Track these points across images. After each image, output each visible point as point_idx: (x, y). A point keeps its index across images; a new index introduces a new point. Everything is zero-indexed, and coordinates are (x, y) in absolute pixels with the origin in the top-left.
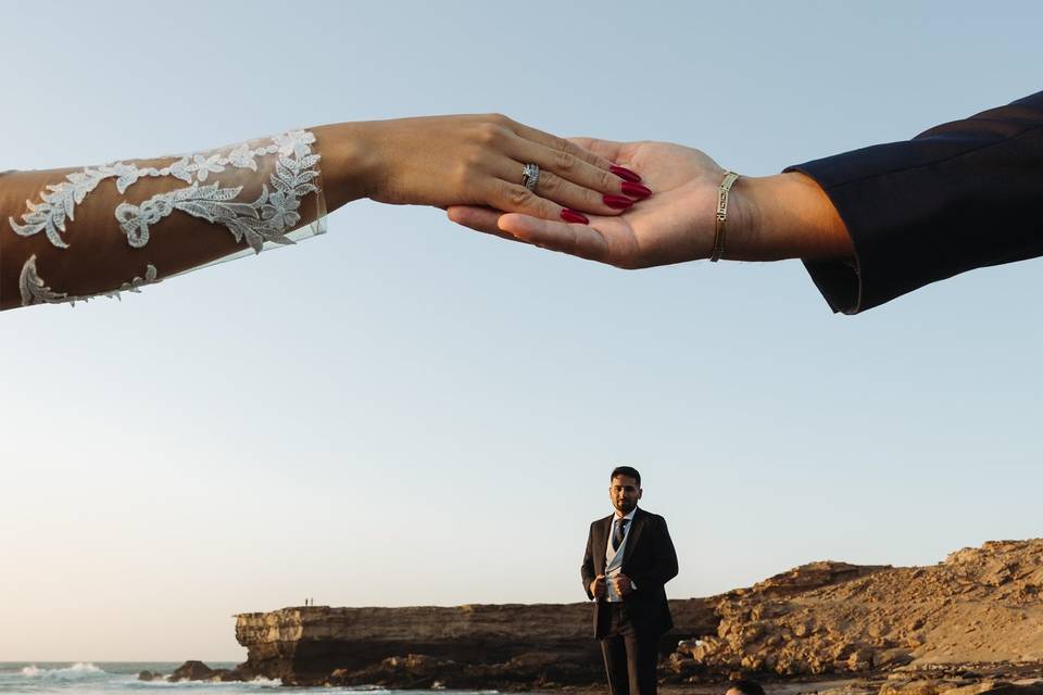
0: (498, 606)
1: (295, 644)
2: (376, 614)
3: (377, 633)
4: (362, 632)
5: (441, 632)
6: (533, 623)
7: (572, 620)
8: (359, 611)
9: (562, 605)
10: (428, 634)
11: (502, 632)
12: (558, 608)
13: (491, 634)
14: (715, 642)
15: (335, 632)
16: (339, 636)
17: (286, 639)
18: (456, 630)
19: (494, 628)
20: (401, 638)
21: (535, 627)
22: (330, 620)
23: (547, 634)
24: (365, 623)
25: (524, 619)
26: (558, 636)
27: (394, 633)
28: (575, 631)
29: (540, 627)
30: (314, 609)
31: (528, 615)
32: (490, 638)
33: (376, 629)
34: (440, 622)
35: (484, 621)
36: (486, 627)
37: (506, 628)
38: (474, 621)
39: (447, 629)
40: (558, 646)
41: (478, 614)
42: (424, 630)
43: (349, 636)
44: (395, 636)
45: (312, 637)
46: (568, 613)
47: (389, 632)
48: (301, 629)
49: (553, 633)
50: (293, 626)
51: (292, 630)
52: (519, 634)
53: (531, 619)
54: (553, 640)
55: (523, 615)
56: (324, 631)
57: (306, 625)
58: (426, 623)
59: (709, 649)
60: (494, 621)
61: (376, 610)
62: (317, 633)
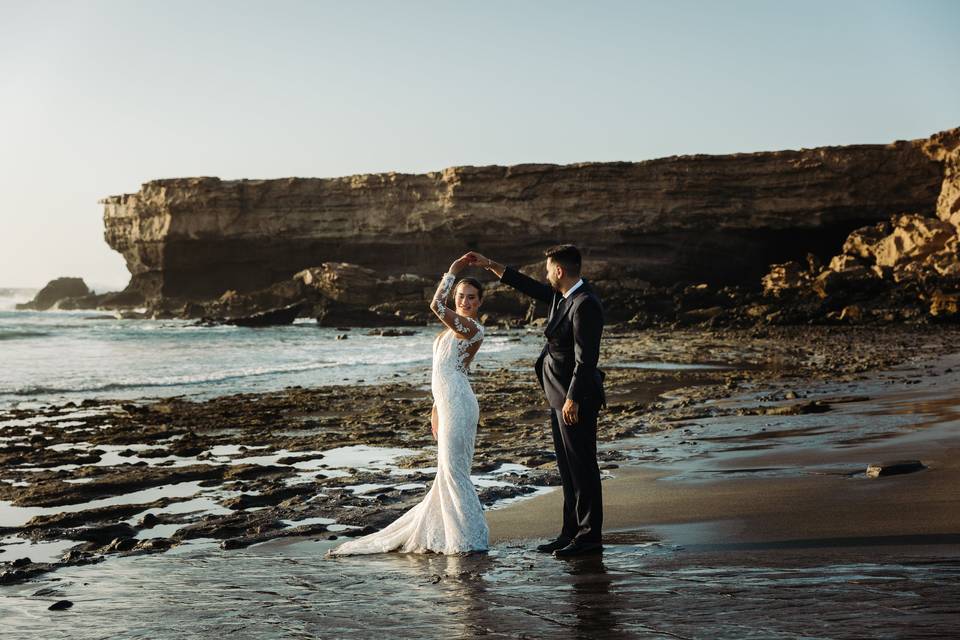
0: (505, 169)
1: (161, 246)
2: (297, 191)
3: (295, 225)
4: (269, 224)
5: (402, 221)
6: (572, 201)
7: (648, 195)
8: (268, 185)
9: (629, 165)
10: (381, 226)
11: (512, 219)
12: (621, 169)
13: (490, 224)
14: (922, 228)
15: (223, 222)
16: (231, 231)
17: (148, 238)
18: (427, 218)
19: (499, 211)
20: (337, 235)
21: (577, 208)
22: (214, 202)
23: (596, 222)
24: (277, 209)
25: (555, 194)
26: (620, 226)
27: (323, 225)
28: (654, 216)
29: (585, 207)
30: (184, 183)
31: (564, 186)
32: (490, 232)
33: (295, 218)
34: (401, 202)
35: (479, 199)
36: (486, 210)
37: (521, 211)
38: (459, 198)
39: (414, 215)
40: (617, 246)
41: (469, 186)
42: (375, 219)
43: (250, 232)
44: (324, 230)
45: (187, 234)
46: (641, 179)
47: (317, 222)
48: (168, 217)
49: (610, 219)
50: (159, 214)
51: (156, 221)
52: (545, 222)
53: (568, 194)
54: (608, 233)
55: (555, 185)
56: (207, 221)
57: (174, 210)
58: (380, 206)
59: (908, 245)
60: (498, 198)
61: (298, 182)
62: (192, 228)
